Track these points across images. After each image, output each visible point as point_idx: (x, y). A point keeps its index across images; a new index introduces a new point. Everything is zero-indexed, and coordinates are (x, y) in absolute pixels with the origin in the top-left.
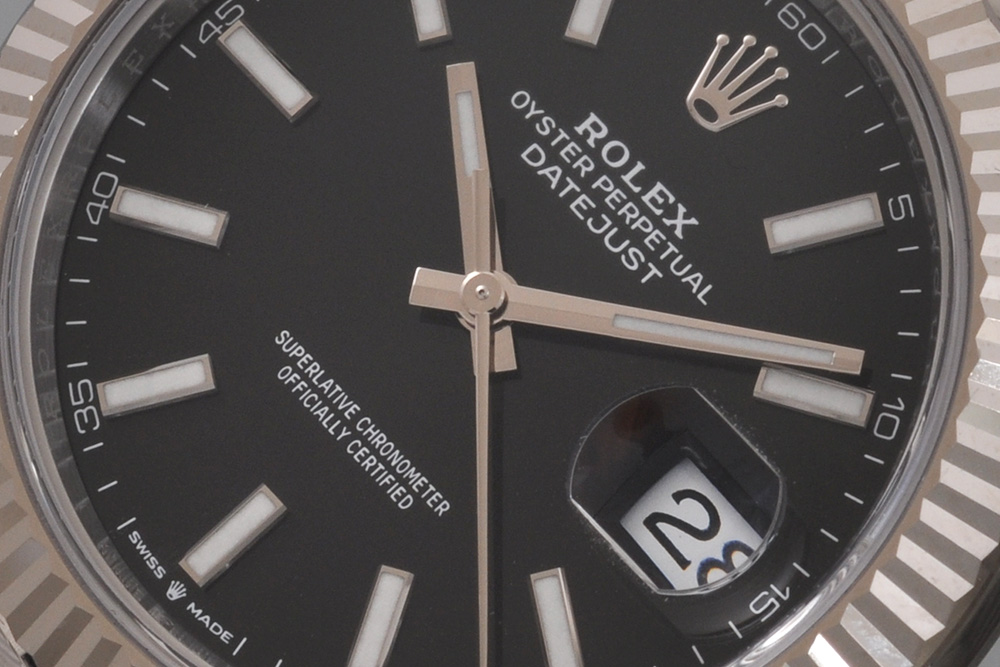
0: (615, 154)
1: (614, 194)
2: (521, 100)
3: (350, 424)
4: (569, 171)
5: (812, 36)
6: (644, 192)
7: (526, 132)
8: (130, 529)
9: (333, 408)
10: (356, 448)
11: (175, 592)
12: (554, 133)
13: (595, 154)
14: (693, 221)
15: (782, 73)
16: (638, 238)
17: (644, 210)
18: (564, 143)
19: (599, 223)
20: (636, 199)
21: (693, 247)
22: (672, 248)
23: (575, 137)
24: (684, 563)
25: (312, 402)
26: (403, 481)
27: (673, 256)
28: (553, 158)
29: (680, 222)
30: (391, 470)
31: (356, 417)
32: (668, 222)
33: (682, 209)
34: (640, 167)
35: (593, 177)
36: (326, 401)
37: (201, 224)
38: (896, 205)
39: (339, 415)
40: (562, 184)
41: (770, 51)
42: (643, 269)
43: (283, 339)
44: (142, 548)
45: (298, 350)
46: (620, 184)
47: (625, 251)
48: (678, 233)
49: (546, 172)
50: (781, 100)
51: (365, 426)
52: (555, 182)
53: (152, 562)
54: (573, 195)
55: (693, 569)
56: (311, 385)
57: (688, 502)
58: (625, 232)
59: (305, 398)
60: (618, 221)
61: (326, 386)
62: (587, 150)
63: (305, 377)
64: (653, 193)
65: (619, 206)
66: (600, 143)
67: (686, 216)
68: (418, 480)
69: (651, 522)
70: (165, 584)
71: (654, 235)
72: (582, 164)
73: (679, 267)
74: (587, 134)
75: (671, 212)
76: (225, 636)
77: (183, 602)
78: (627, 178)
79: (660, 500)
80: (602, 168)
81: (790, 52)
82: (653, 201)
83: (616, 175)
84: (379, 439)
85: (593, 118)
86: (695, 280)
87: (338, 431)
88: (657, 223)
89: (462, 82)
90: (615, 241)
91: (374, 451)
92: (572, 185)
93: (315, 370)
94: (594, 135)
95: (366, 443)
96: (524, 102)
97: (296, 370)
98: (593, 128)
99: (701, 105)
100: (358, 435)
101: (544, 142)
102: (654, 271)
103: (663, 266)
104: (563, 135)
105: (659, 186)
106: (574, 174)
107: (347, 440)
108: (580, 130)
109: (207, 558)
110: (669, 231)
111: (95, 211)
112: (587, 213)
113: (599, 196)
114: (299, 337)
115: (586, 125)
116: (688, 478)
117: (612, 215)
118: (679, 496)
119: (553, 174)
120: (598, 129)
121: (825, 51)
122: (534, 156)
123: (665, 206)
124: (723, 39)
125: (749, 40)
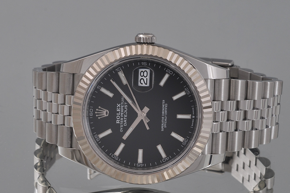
0: (118, 117)
1: (122, 114)
2: (121, 131)
3: (164, 116)
4: (124, 120)
5: (91, 110)
6: (119, 111)
7: (124, 127)
8: (192, 127)
9: (164, 119)
10: (166, 114)
11: (194, 117)
12: (122, 125)
13: (120, 119)
14: (118, 104)
15: (97, 110)
16: (124, 108)
17: (121, 110)
18: (122, 123)
19: (126, 113)
20: (120, 111)
21: (120, 103)
22: (122, 104)
25: (165, 122)
26: (165, 106)
27: (122, 103)
28: (124, 122)
29: (119, 105)
30: (165, 109)
32: (120, 107)
33: (117, 106)
34: (117, 114)
35: (122, 117)
36: (164, 121)
37: (160, 148)
38: (99, 88)
39: (164, 118)
40: (125, 119)
41: (96, 112)
44: (193, 124)
45: (162, 128)
46: (120, 114)
47: (126, 108)
48: (120, 105)
49: (125, 122)
50: (99, 107)
51: (163, 115)
52: (126, 120)
53: (193, 122)
54: (125, 117)
56: (164, 123)
58: (124, 109)
63: (164, 125)
64: (118, 110)
65: (122, 112)
66: (118, 120)
67: (118, 105)
68: (163, 105)
69: (146, 84)
70: (193, 119)
71: (122, 107)
72: (122, 119)
73: (123, 101)
74: (119, 122)
76: (193, 108)
77: (194, 115)
78: (119, 114)
79: (144, 85)
80: (121, 117)
81: (95, 111)
82: (119, 110)
83: (120, 115)
84: (163, 113)
85: (117, 123)
86: (123, 99)
87: (166, 117)
88: (121, 107)
89: (125, 137)
90: (126, 109)
92: (125, 118)
93: (162, 125)
94: (118, 121)
95: (165, 113)
96: (121, 130)
97: (164, 126)
99: (107, 114)
100: (165, 115)
101: (123, 125)
102: (125, 103)
103: (124, 103)
104: (121, 124)
105: (117, 111)
106: (123, 119)
107: (166, 115)
108: (119, 123)
109: (188, 117)
110: (120, 106)
111: (167, 159)
112: (126, 114)
113: (123, 115)
114: (161, 129)
115: (118, 123)
117: (124, 112)
118: (142, 84)
119: (125, 121)
120: (117, 121)
121: (91, 108)
122: (125, 124)
123: (118, 108)
124: (99, 118)
125: (97, 116)
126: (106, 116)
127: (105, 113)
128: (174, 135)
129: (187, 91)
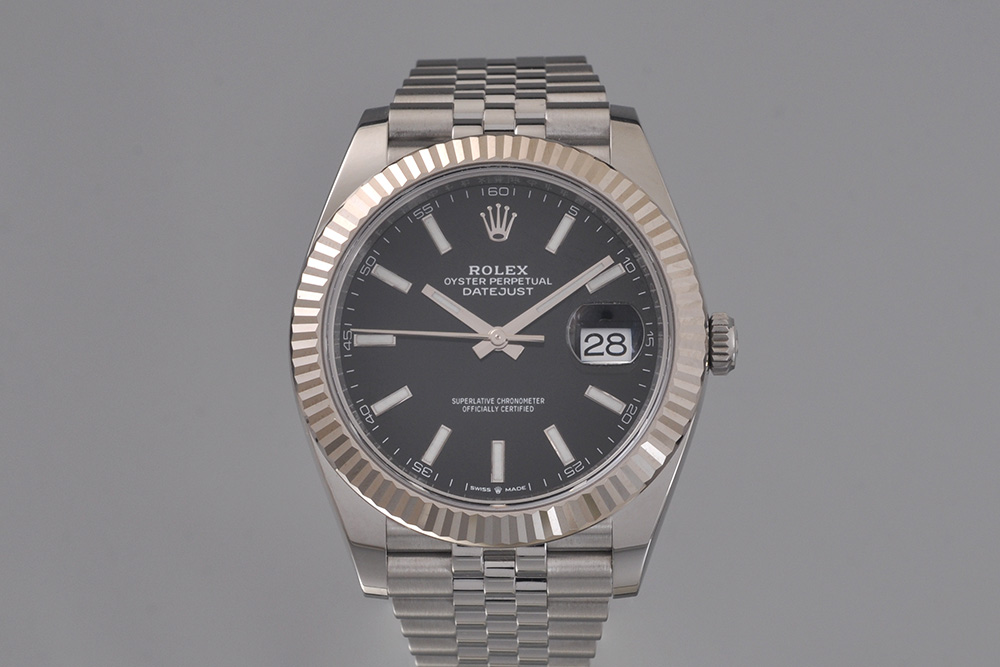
0: (487, 270)
1: (498, 280)
2: (448, 281)
3: (496, 404)
4: (480, 287)
5: (504, 191)
6: (505, 272)
7: (460, 288)
8: (469, 487)
9: (487, 405)
10: (504, 409)
11: (498, 491)
12: (466, 281)
13: (482, 275)
14: (526, 267)
15: (507, 208)
16: (516, 285)
17: (510, 277)
18: (471, 281)
19: (502, 292)
20: (505, 276)
21: (532, 273)
22: (528, 279)
23: (472, 277)
24: (602, 354)
25: (480, 409)
26: (526, 404)
27: (530, 281)
28: (473, 288)
29: (522, 271)
30: (519, 405)
31: (495, 401)
32: (519, 273)
33: (519, 267)
34: (497, 267)
35: (488, 282)
36: (483, 405)
37: (403, 394)
38: (571, 211)
39: (490, 405)
40: (482, 291)
41: (498, 206)
42: (527, 291)
43: (454, 401)
44: (477, 489)
45: (462, 400)
46: (497, 277)
47: (517, 292)
48: (525, 273)
49: (474, 292)
50: (515, 215)
51: (500, 401)
52: (479, 293)
53: (484, 489)
54: (488, 291)
55: (606, 353)
56: (475, 405)
57: (590, 339)
58: (512, 287)
59: (477, 409)
60: (507, 286)
61: (479, 401)
62: (478, 277)
63: (471, 405)
64: (508, 270)
65: (503, 282)
66: (480, 271)
67: (523, 268)
68: (528, 400)
69: (586, 354)
70: (493, 491)
71: (519, 281)
72: (483, 281)
73: (535, 282)
74: (474, 273)
75: (518, 270)
76: (523, 488)
77: (503, 491)
78: (497, 273)
79: (584, 346)
80: (488, 278)
81: (503, 201)
82: (510, 272)
83: (493, 275)
84: (507, 400)
85: (471, 267)
86: (542, 281)
87: (494, 409)
88: (517, 277)
89: (429, 291)
90: (512, 292)
91: (509, 405)
92: (485, 289)
93: (471, 400)
94: (476, 271)
95: (505, 405)
96: (449, 281)
97: (467, 405)
98: (473, 269)
99: (496, 236)
100: (501, 405)
101: (466, 285)
102: (530, 289)
103: (530, 285)
104: (468, 279)
105: (507, 267)
106: (482, 285)
107: (499, 409)
108: (471, 273)
109: (498, 474)
110: (522, 275)
111: (369, 419)
112: (497, 292)
113: (494, 285)
114: (458, 397)
115: (471, 271)
116: (584, 333)
117: (504, 286)
118: (586, 340)
119: (477, 291)
120: (475, 269)
121: (511, 191)
122: (467, 292)
123: (514, 270)
124: (482, 215)
125: (490, 208)
126: (491, 235)
127: (499, 229)
128: (443, 434)
129: (574, 468)
